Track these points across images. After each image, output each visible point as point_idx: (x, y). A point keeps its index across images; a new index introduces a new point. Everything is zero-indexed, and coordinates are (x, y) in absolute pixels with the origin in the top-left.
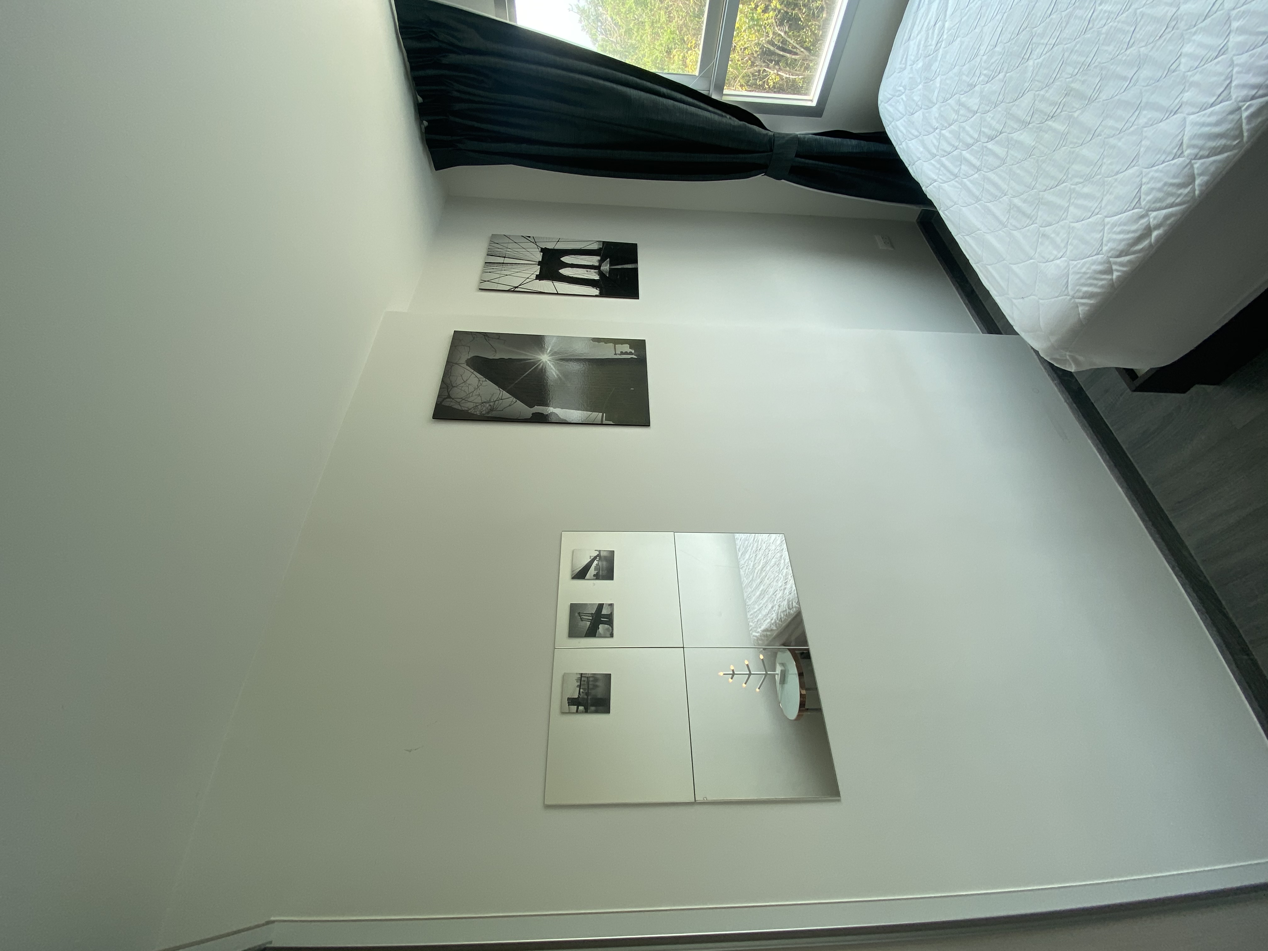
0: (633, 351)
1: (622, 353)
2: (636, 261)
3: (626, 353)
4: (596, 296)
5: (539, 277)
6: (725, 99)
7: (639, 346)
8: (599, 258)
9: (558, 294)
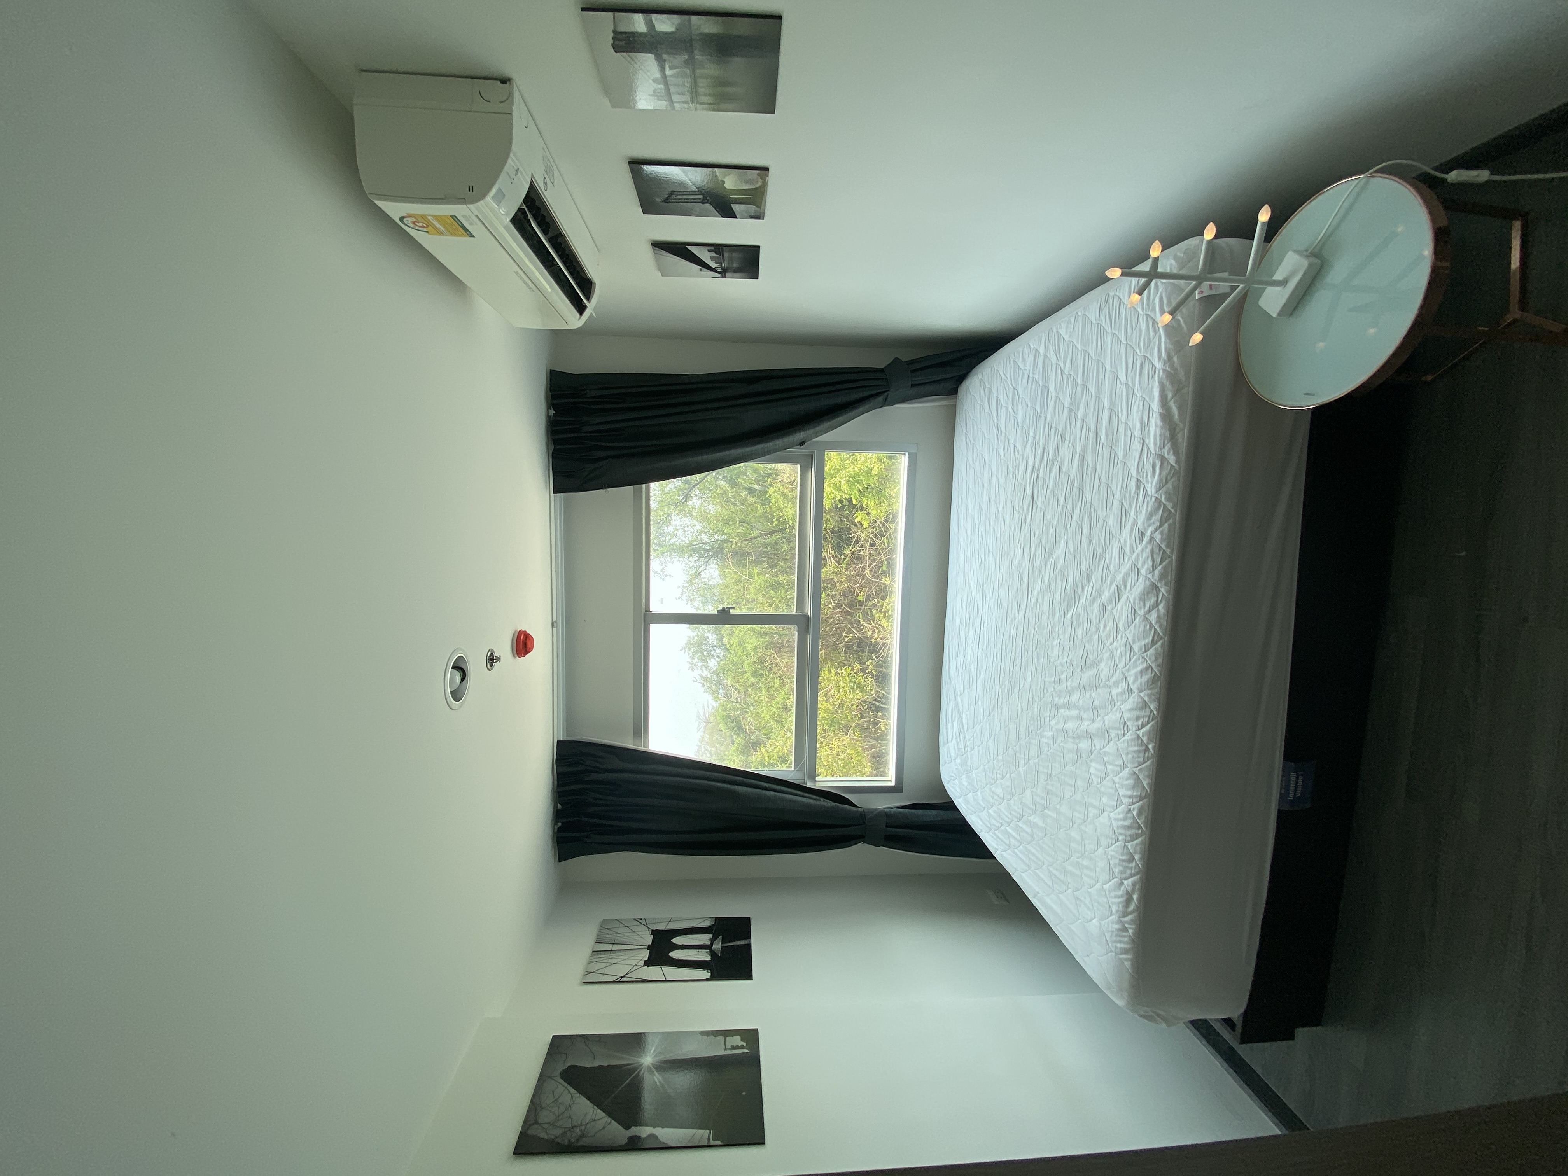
0: (745, 1044)
1: (733, 1048)
2: (749, 936)
3: (737, 1047)
4: (707, 980)
5: (647, 964)
6: (819, 786)
7: (751, 1036)
8: (711, 936)
9: (666, 981)
